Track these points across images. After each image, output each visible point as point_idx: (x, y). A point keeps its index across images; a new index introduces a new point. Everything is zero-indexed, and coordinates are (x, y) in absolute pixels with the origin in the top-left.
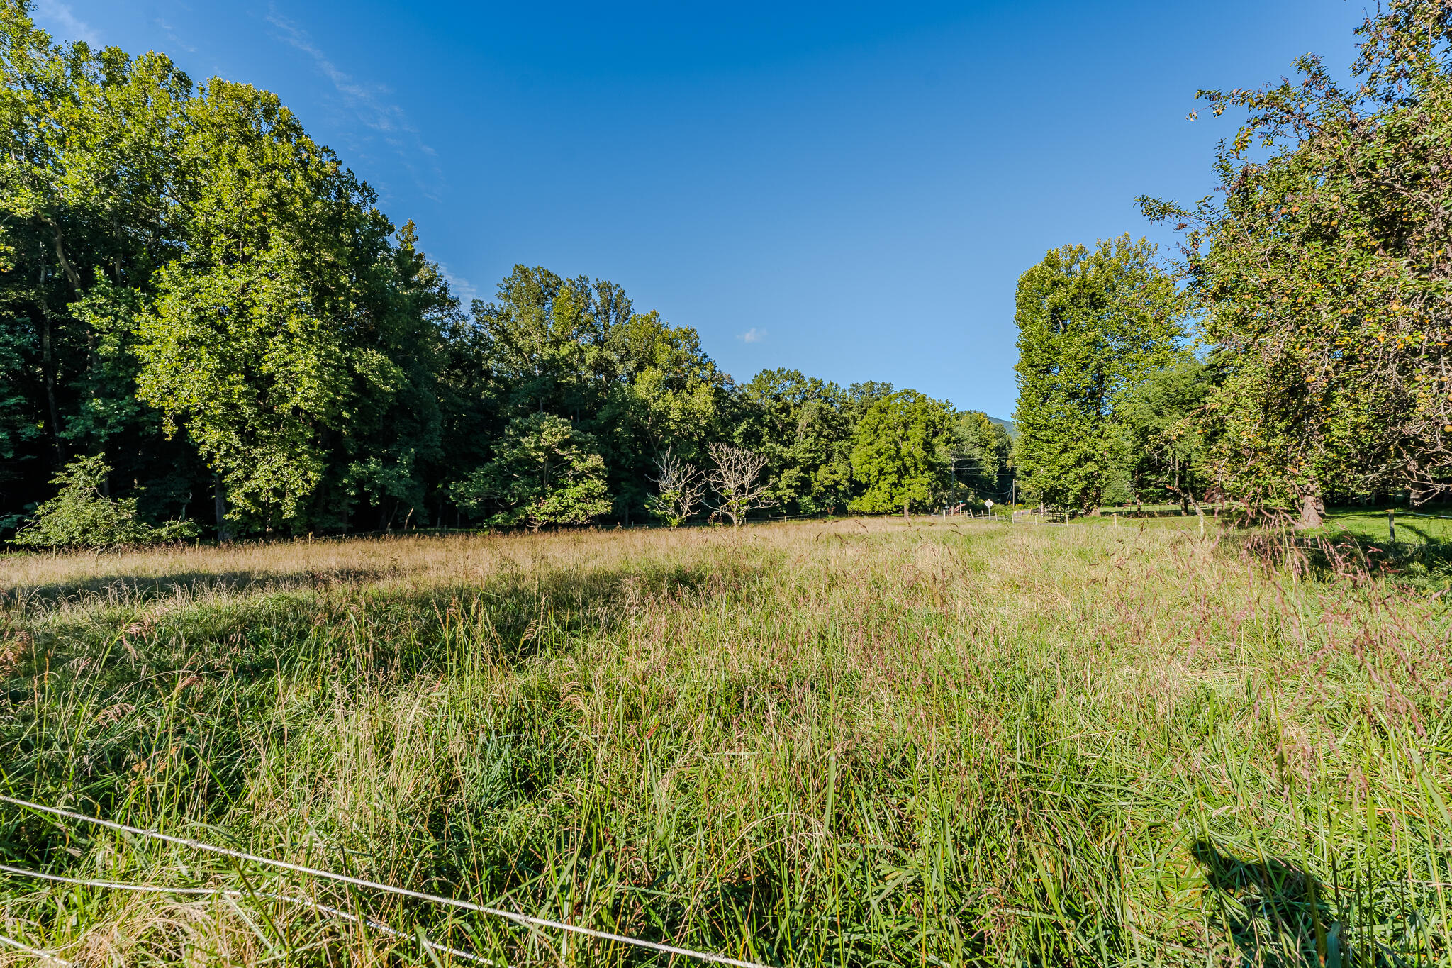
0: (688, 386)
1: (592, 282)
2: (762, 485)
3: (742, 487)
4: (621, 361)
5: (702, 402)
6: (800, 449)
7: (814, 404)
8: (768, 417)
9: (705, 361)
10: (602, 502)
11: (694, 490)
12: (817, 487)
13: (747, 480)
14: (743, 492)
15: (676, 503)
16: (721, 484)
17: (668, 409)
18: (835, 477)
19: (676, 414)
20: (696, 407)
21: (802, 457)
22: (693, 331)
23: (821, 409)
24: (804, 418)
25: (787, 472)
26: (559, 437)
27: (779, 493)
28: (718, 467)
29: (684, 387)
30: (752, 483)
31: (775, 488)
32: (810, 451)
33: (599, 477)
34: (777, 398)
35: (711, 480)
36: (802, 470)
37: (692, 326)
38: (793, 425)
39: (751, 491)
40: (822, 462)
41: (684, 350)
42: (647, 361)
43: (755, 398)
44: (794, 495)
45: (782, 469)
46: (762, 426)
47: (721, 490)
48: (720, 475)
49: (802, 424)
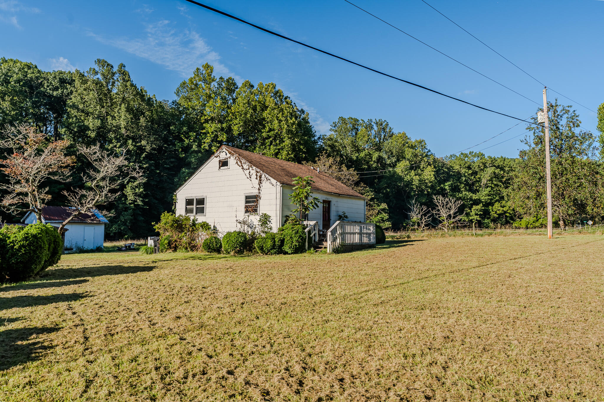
0: (422, 167)
1: (374, 121)
2: (460, 215)
3: (450, 216)
4: (389, 158)
5: (429, 174)
6: (483, 195)
7: (490, 170)
8: (464, 179)
9: (429, 154)
10: (387, 223)
11: (426, 217)
12: (493, 214)
13: (452, 212)
14: (450, 218)
15: (418, 223)
16: (439, 214)
17: (412, 180)
18: (505, 209)
19: (416, 182)
20: (426, 177)
21: (483, 199)
22: (423, 141)
23: (494, 173)
24: (485, 177)
25: (475, 207)
26: (370, 197)
27: (471, 218)
28: (437, 206)
29: (419, 167)
30: (455, 213)
31: (468, 215)
32: (489, 195)
33: (385, 213)
34: (469, 168)
35: (434, 212)
36: (484, 206)
37: (422, 138)
38: (480, 180)
39: (454, 218)
40: (496, 201)
41: (419, 150)
42: (400, 157)
43: (457, 167)
44: (479, 219)
45: (472, 205)
46: (461, 183)
47: (439, 217)
48: (439, 210)
49: (484, 181)
